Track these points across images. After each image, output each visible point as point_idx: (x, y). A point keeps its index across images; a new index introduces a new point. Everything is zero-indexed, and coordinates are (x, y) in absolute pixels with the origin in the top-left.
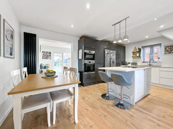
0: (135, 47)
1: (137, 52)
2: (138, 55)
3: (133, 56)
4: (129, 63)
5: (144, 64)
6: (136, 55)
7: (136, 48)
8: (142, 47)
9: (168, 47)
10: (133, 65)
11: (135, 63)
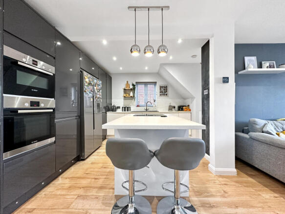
0: (127, 82)
1: (131, 89)
2: (131, 94)
3: (125, 95)
4: (119, 107)
5: (139, 109)
6: (129, 95)
7: (129, 83)
8: (136, 82)
9: (162, 87)
10: (125, 111)
11: (128, 108)
